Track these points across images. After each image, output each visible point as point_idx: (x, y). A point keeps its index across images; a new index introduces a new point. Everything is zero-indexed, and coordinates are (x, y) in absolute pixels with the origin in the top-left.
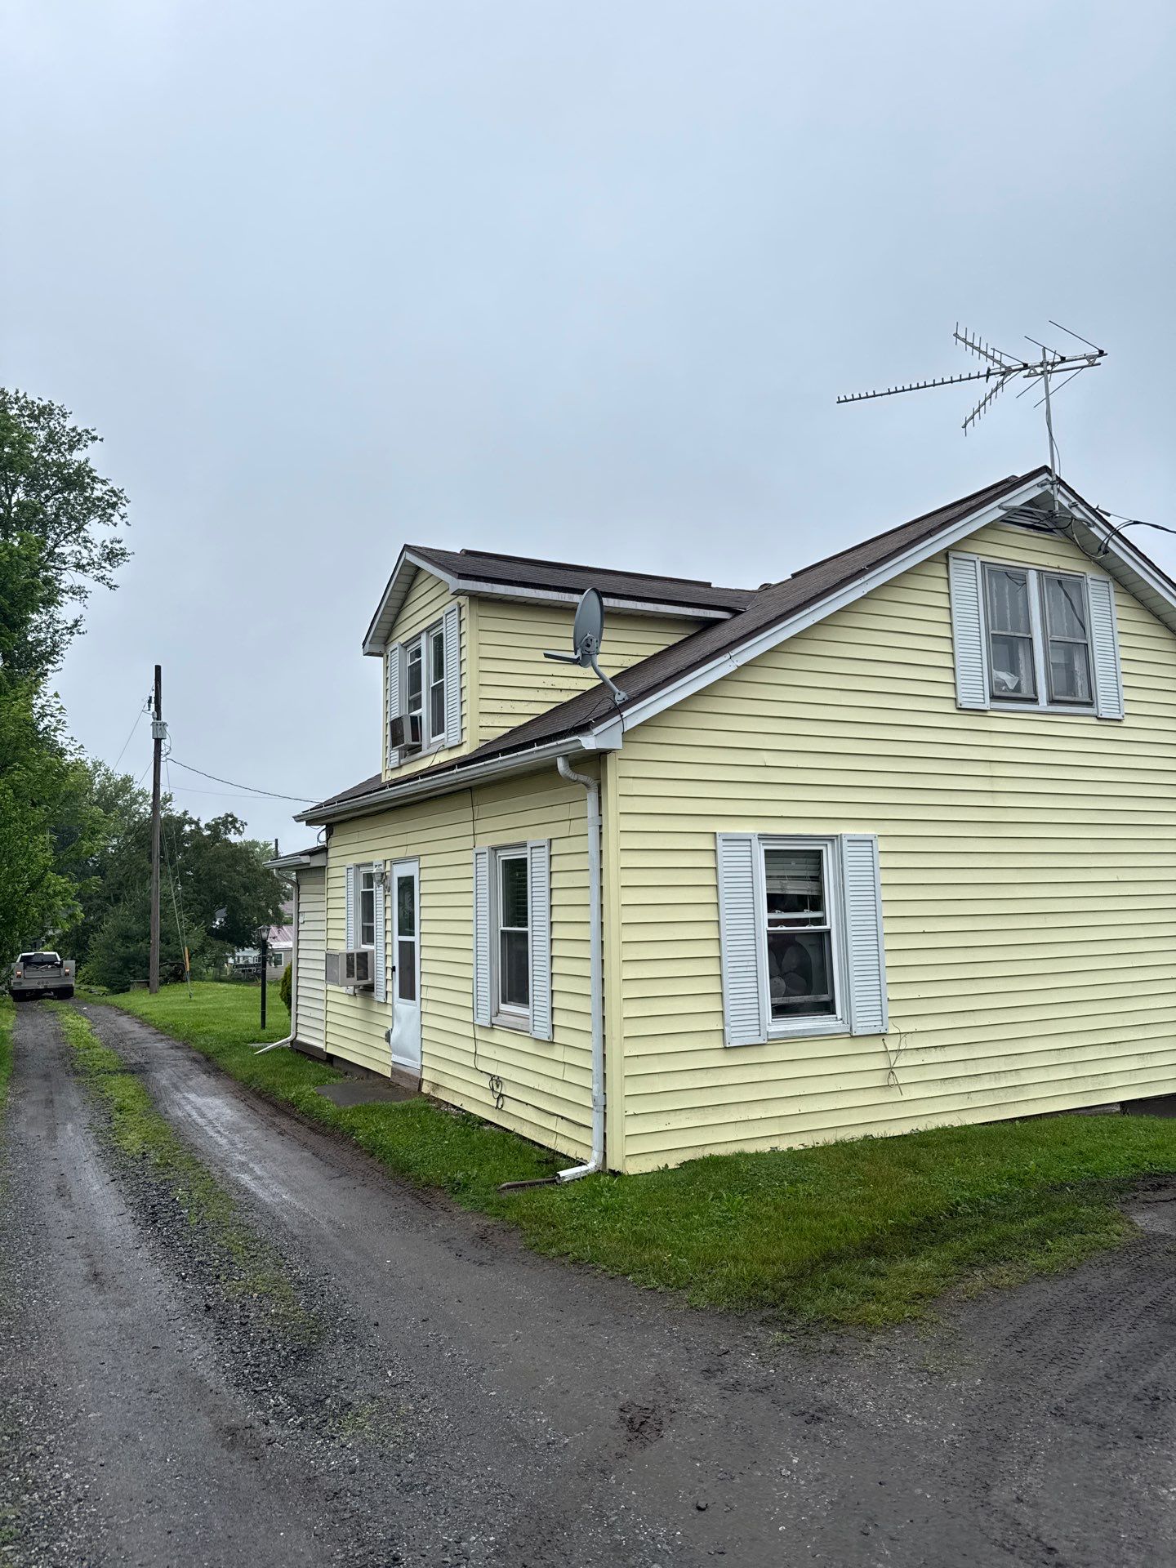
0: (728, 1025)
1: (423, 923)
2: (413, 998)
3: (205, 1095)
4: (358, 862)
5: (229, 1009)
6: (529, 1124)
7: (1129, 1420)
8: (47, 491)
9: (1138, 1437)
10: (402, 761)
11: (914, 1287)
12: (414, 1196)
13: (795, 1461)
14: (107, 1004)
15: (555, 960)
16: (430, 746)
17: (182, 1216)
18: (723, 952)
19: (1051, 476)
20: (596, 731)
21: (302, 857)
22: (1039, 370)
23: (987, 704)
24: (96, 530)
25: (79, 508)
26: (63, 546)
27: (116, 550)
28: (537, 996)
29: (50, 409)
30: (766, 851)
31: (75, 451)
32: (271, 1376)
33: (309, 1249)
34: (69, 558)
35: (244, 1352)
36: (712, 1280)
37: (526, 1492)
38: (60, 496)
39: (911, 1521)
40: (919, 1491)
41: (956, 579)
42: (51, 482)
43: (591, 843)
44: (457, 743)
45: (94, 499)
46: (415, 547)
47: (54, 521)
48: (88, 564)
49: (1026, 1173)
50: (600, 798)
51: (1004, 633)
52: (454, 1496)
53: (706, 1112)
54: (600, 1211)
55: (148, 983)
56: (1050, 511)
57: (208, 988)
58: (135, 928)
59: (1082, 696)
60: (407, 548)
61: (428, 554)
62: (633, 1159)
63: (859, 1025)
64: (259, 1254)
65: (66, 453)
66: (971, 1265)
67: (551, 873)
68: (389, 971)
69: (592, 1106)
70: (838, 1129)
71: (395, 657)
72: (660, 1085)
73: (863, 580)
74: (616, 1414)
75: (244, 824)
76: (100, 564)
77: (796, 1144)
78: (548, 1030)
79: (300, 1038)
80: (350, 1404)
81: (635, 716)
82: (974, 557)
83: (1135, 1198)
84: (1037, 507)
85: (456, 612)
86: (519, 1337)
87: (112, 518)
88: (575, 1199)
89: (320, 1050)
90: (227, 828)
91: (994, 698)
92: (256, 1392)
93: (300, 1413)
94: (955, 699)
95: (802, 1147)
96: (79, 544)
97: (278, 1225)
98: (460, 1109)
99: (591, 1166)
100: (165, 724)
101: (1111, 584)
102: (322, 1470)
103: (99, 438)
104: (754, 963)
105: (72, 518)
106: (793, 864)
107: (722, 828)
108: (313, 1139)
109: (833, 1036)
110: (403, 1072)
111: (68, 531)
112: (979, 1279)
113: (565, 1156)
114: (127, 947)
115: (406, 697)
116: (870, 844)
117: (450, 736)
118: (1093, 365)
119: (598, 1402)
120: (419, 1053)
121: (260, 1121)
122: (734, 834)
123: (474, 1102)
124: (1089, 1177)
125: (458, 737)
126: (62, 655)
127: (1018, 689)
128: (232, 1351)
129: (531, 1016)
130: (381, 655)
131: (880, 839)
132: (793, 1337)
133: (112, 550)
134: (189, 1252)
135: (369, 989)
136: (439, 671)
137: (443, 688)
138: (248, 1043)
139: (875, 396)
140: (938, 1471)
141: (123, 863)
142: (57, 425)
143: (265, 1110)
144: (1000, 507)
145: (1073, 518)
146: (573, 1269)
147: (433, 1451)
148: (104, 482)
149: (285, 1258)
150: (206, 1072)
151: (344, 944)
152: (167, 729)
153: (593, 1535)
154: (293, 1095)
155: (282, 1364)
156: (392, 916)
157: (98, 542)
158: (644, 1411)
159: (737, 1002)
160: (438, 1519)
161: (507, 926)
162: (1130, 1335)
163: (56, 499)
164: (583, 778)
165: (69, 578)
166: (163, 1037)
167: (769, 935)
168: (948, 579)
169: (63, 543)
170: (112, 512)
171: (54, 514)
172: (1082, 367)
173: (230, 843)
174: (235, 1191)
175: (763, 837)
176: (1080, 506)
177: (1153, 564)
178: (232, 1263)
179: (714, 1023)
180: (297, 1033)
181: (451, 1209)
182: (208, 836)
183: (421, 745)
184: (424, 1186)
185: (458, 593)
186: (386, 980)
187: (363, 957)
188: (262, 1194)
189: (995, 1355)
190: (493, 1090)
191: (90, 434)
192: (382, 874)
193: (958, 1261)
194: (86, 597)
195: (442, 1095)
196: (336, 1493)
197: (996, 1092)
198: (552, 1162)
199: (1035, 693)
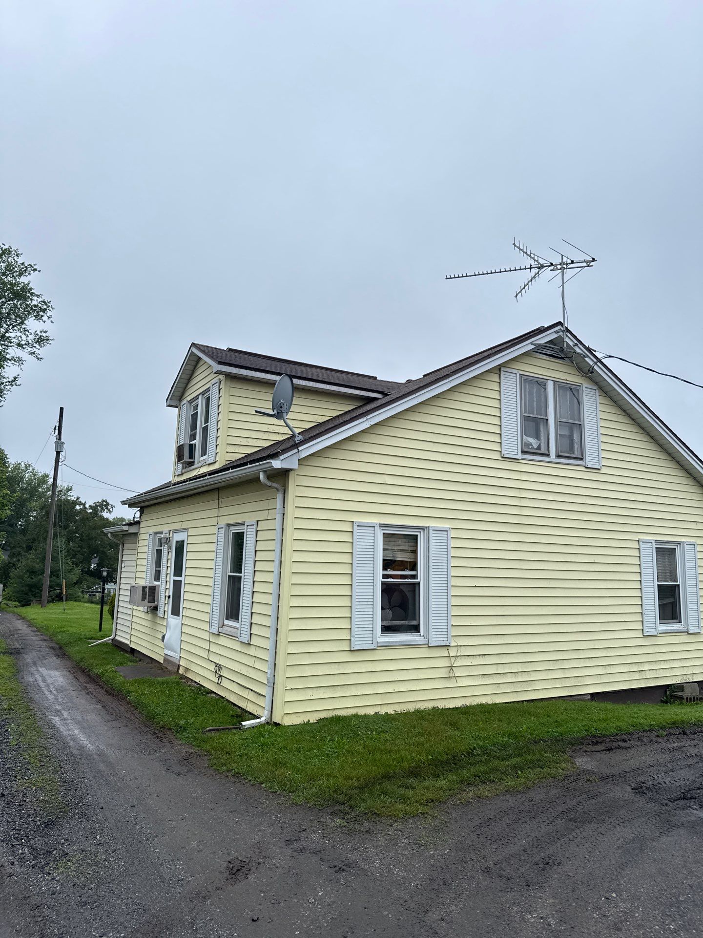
0: (353, 637)
1: (187, 569)
2: (178, 615)
3: (51, 669)
4: (155, 531)
5: (85, 619)
6: (234, 694)
7: (527, 876)
8: (4, 299)
9: (527, 885)
10: (183, 471)
11: (430, 795)
12: (154, 734)
13: (320, 894)
14: (14, 613)
15: (255, 594)
16: (199, 462)
17: (8, 740)
18: (353, 593)
19: (563, 327)
20: (282, 457)
21: (124, 526)
22: (559, 267)
23: (519, 456)
24: (32, 324)
25: (23, 310)
26: (11, 332)
27: (43, 337)
28: (244, 615)
29: (9, 251)
30: (384, 534)
31: (22, 276)
32: (26, 836)
33: (78, 762)
34: (14, 340)
35: (15, 822)
36: (311, 788)
37: (154, 908)
38: (12, 302)
39: (375, 930)
40: (386, 913)
41: (504, 383)
42: (6, 294)
43: (277, 524)
44: (213, 461)
45: (32, 306)
46: (198, 344)
47: (6, 318)
48: (26, 344)
49: (520, 732)
50: (284, 497)
51: (531, 416)
52: (109, 910)
53: (336, 689)
54: (259, 746)
55: (41, 600)
56: (561, 347)
57: (78, 606)
58: (38, 566)
59: (577, 454)
60: (193, 344)
61: (205, 349)
62: (289, 716)
63: (433, 640)
64: (46, 764)
65: (17, 278)
66: (469, 784)
67: (257, 541)
68: (167, 598)
69: (266, 683)
70: (417, 702)
71: (184, 408)
72: (308, 671)
73: (448, 380)
74: (225, 864)
75: (113, 507)
76: (33, 344)
77: (391, 710)
78: (248, 637)
79: (117, 638)
80: (67, 854)
81: (307, 450)
82: (516, 371)
83: (580, 749)
84: (555, 345)
85: (218, 384)
86: (185, 818)
87: (43, 318)
88: (247, 738)
89: (127, 645)
90: (102, 508)
91: (523, 452)
92: (13, 845)
93: (35, 858)
94: (501, 452)
95: (393, 712)
96: (21, 332)
97: (66, 746)
98: (199, 684)
99: (263, 719)
100: (63, 443)
101: (597, 391)
102: (35, 892)
103: (38, 270)
104: (372, 600)
105: (18, 316)
106: (400, 542)
107: (357, 519)
108: (106, 698)
109: (418, 646)
110: (171, 661)
111: (15, 324)
112: (471, 793)
113: (250, 713)
114: (32, 578)
115: (189, 433)
116: (446, 533)
117: (209, 457)
118: (589, 266)
119: (217, 857)
120: (179, 649)
121: (78, 685)
122: (364, 522)
123: (206, 680)
124: (557, 736)
125: (214, 458)
126: (4, 398)
127: (539, 448)
128: (8, 821)
129: (240, 627)
130: (176, 407)
131: (452, 530)
132: (347, 822)
133: (41, 336)
134: (4, 762)
135: (156, 608)
136: (207, 421)
137: (208, 429)
138: (88, 639)
139: (467, 276)
140: (402, 902)
141: (36, 526)
142: (13, 261)
143: (83, 679)
144: (531, 343)
145: (575, 352)
146: (233, 779)
147: (106, 883)
148: (38, 296)
149: (62, 768)
150: (57, 656)
151: (144, 580)
152: (64, 446)
153: (185, 934)
154: (100, 671)
155: (35, 830)
156: (171, 565)
157: (32, 332)
158: (243, 863)
159: (360, 623)
160: (94, 923)
161: (234, 573)
162: (547, 827)
163: (9, 304)
164: (274, 485)
165: (12, 352)
166: (38, 633)
167: (382, 584)
168: (500, 383)
169: (11, 331)
170: (43, 314)
171: (7, 313)
172: (584, 267)
173: (104, 518)
174: (46, 727)
175: (382, 525)
176: (579, 345)
177: (621, 381)
178: (27, 769)
179: (345, 635)
180: (116, 635)
181: (173, 742)
182: (91, 513)
183: (194, 462)
184: (161, 728)
185: (219, 373)
186: (165, 605)
187: (153, 589)
188: (62, 728)
189: (463, 837)
190: (216, 672)
191: (33, 267)
192: (167, 538)
193: (462, 782)
194: (22, 364)
195: (189, 675)
196: (38, 906)
197: (515, 684)
198: (240, 717)
199: (549, 451)
